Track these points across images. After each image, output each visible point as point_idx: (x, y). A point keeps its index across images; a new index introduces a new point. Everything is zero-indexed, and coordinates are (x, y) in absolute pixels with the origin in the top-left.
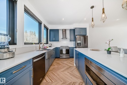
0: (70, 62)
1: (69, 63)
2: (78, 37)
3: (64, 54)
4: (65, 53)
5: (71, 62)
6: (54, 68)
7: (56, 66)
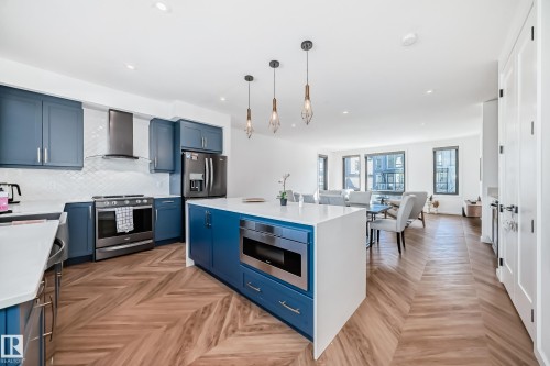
0: (165, 262)
1: (161, 265)
2: (195, 158)
3: (123, 233)
4: (132, 228)
5: (168, 258)
6: (85, 308)
7: (93, 298)
